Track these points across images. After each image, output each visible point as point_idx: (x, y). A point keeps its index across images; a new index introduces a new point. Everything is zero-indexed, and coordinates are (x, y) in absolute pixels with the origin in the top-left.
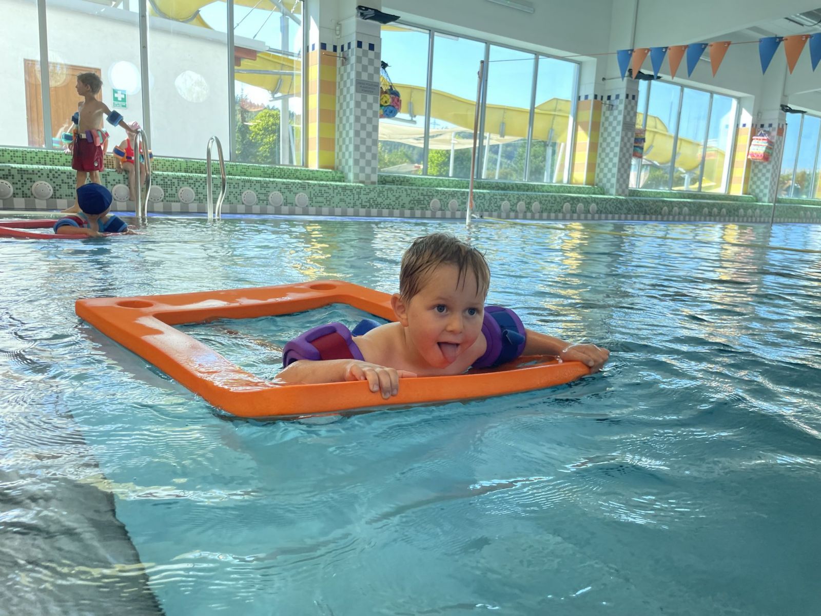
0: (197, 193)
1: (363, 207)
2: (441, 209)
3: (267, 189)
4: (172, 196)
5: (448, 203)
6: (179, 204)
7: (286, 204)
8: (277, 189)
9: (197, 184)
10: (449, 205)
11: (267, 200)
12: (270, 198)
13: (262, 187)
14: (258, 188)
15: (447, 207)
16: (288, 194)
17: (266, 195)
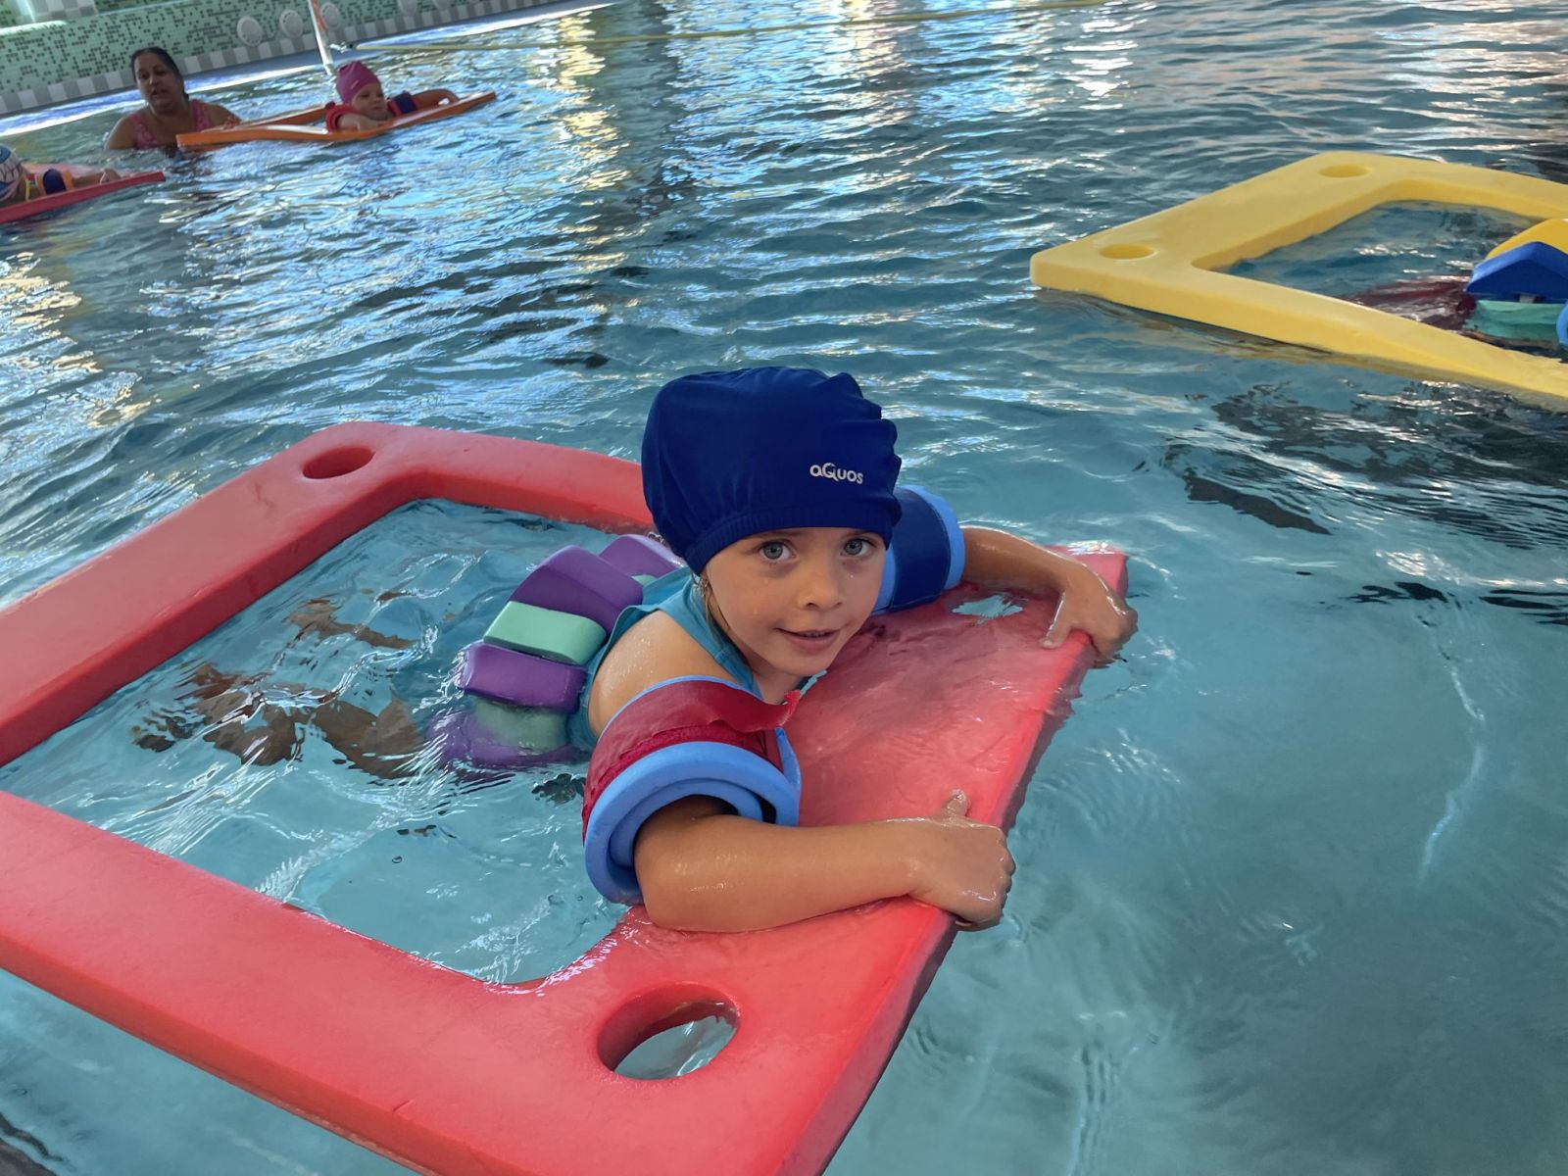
2: (265, 39)
5: (277, 21)
10: (282, 24)
15: (278, 28)
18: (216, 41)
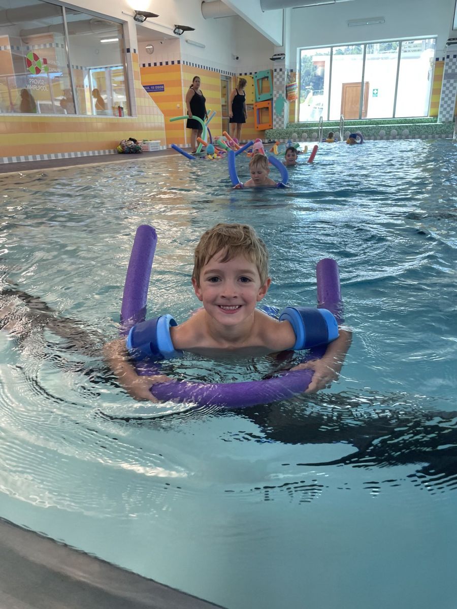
1: (437, 134)
3: (390, 129)
7: (398, 135)
8: (395, 129)
9: (363, 130)
11: (390, 134)
13: (388, 128)
14: (386, 129)
16: (399, 131)
17: (390, 132)
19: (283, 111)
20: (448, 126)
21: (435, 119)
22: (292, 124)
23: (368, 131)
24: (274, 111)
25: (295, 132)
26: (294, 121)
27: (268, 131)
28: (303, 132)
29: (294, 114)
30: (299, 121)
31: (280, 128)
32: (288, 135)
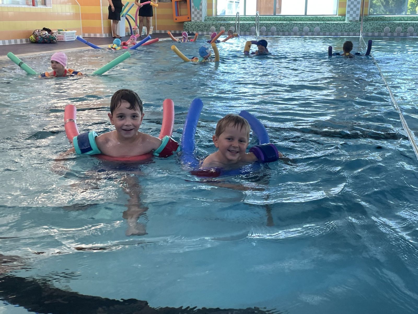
0: (277, 29)
3: (303, 26)
4: (269, 30)
6: (271, 33)
7: (310, 32)
8: (307, 25)
9: (277, 25)
10: (396, 30)
11: (303, 30)
12: (304, 30)
13: (301, 25)
14: (299, 26)
16: (311, 27)
17: (302, 28)
18: (377, 30)
19: (201, 4)
20: (355, 25)
21: (343, 18)
22: (210, 17)
23: (283, 27)
24: (192, 4)
25: (213, 25)
26: (212, 15)
27: (186, 23)
28: (221, 25)
29: (212, 8)
30: (216, 15)
31: (198, 21)
32: (206, 28)
